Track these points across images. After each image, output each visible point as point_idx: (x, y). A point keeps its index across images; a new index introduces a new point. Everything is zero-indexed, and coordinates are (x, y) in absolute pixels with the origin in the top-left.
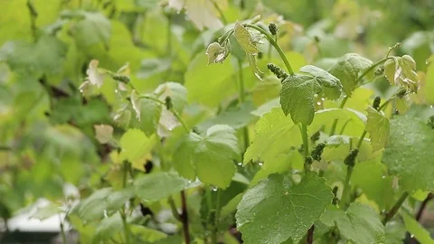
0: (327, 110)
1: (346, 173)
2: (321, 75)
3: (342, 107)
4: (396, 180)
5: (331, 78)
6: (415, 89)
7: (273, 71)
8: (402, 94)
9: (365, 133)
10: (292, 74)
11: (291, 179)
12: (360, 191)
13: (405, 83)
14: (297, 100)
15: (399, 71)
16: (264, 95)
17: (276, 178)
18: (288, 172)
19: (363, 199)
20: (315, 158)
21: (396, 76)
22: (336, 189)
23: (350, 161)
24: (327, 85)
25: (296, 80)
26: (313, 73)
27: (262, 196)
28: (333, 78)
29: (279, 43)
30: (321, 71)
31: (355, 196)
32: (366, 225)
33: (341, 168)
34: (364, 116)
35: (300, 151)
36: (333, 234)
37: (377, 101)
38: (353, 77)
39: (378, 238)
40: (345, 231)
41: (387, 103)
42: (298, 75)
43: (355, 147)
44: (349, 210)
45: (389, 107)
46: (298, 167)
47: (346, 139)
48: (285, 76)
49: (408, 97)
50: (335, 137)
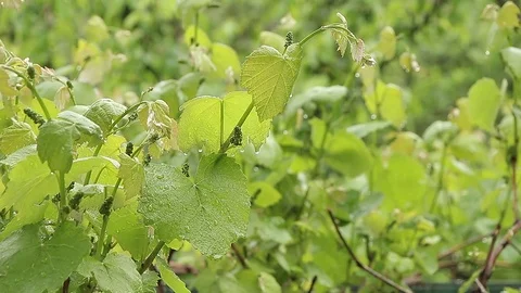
0: (83, 155)
1: (101, 222)
2: (80, 122)
3: (96, 154)
4: (151, 229)
5: (90, 125)
6: (168, 133)
7: (30, 115)
8: (154, 138)
9: (120, 180)
10: (50, 120)
11: (45, 231)
12: (113, 240)
13: (159, 127)
14: (54, 146)
15: (152, 115)
16: (19, 139)
17: (31, 229)
18: (41, 223)
19: (117, 249)
20: (74, 208)
21: (149, 120)
22: (93, 238)
23: (105, 209)
24: (86, 132)
25: (54, 127)
26: (72, 119)
27: (15, 248)
28: (93, 124)
29: (36, 88)
30: (78, 116)
31: (109, 247)
32: (123, 275)
33: (95, 215)
34: (117, 164)
35: (54, 201)
36: (89, 286)
37: (130, 148)
38: (108, 124)
39: (135, 287)
40: (103, 282)
41: (140, 149)
42: (56, 121)
43: (109, 195)
44: (106, 261)
45: (141, 154)
46: (52, 214)
47: (101, 188)
48: (42, 122)
49: (161, 142)
50: (89, 186)
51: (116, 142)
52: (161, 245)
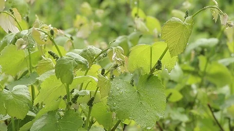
0: (79, 75)
1: (88, 110)
2: (77, 58)
3: (86, 75)
4: (114, 113)
5: (82, 59)
6: (123, 64)
7: (51, 54)
8: (116, 66)
9: (98, 88)
10: (61, 57)
11: (59, 114)
12: (94, 119)
13: (118, 61)
14: (64, 70)
15: (115, 54)
16: (46, 67)
17: (52, 113)
18: (57, 110)
19: (96, 124)
20: (74, 102)
21: (113, 57)
22: (84, 118)
23: (90, 103)
24: (81, 63)
25: (64, 61)
26: (73, 56)
27: (44, 123)
28: (84, 59)
29: (55, 40)
30: (76, 55)
31: (92, 123)
33: (84, 106)
34: (96, 79)
35: (64, 99)
37: (103, 71)
38: (92, 59)
41: (108, 72)
42: (65, 57)
43: (92, 96)
45: (109, 74)
46: (63, 105)
47: (88, 92)
48: (57, 58)
49: (119, 68)
50: (82, 91)
51: (96, 68)
52: (119, 122)
